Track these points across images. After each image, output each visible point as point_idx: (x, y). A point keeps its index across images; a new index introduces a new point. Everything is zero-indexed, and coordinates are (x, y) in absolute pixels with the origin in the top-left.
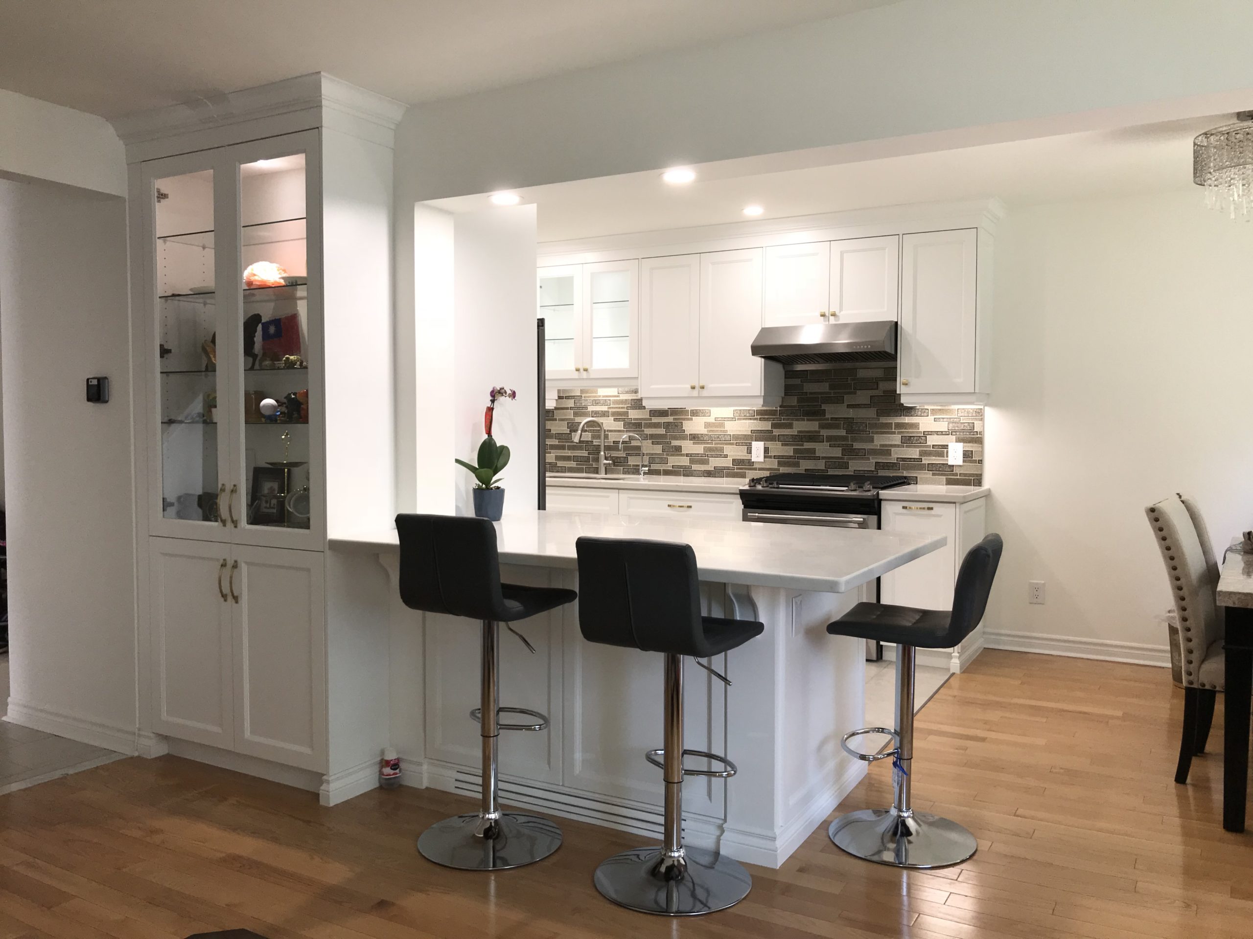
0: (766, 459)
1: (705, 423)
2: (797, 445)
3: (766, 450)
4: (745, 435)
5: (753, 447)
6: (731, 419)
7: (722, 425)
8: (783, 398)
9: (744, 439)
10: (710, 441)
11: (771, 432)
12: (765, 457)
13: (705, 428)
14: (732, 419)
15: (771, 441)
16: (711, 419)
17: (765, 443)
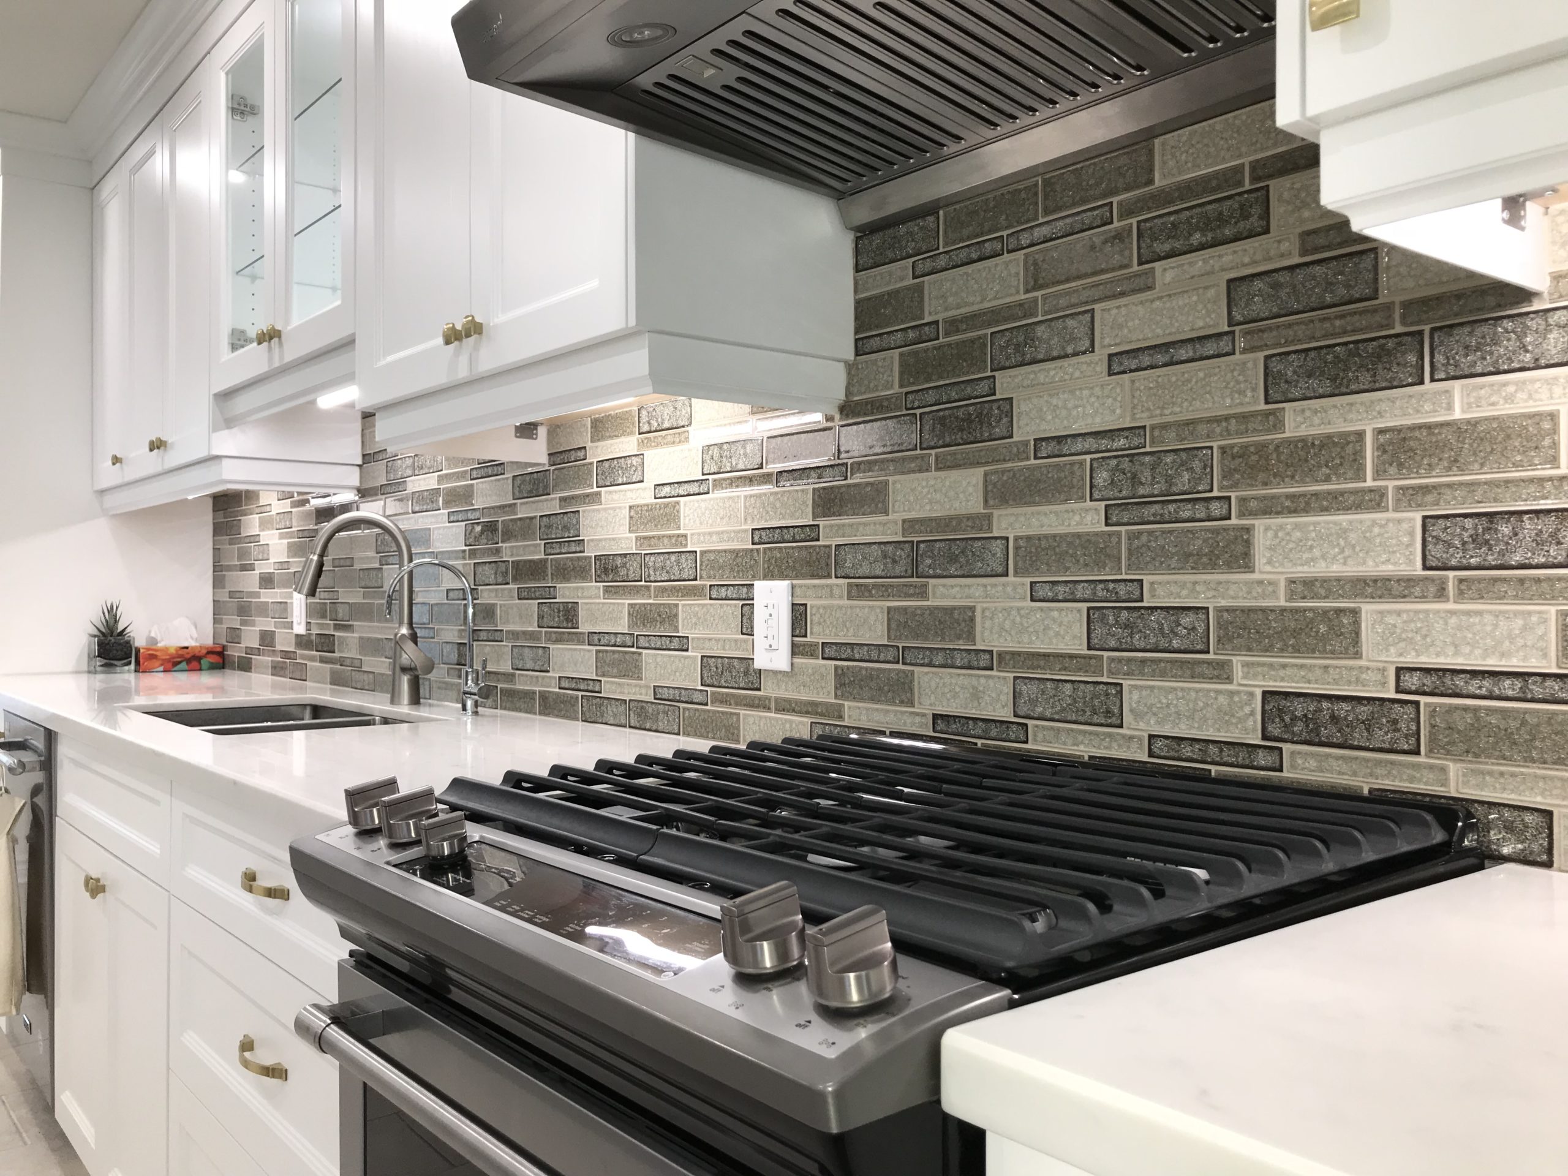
0: (795, 660)
1: (631, 507)
2: (904, 592)
3: (799, 616)
4: (736, 553)
5: (758, 603)
6: (694, 488)
7: (671, 516)
8: (850, 367)
9: (732, 570)
10: (643, 583)
11: (811, 532)
12: (796, 650)
13: (630, 531)
14: (699, 487)
15: (813, 576)
16: (643, 495)
17: (793, 587)
